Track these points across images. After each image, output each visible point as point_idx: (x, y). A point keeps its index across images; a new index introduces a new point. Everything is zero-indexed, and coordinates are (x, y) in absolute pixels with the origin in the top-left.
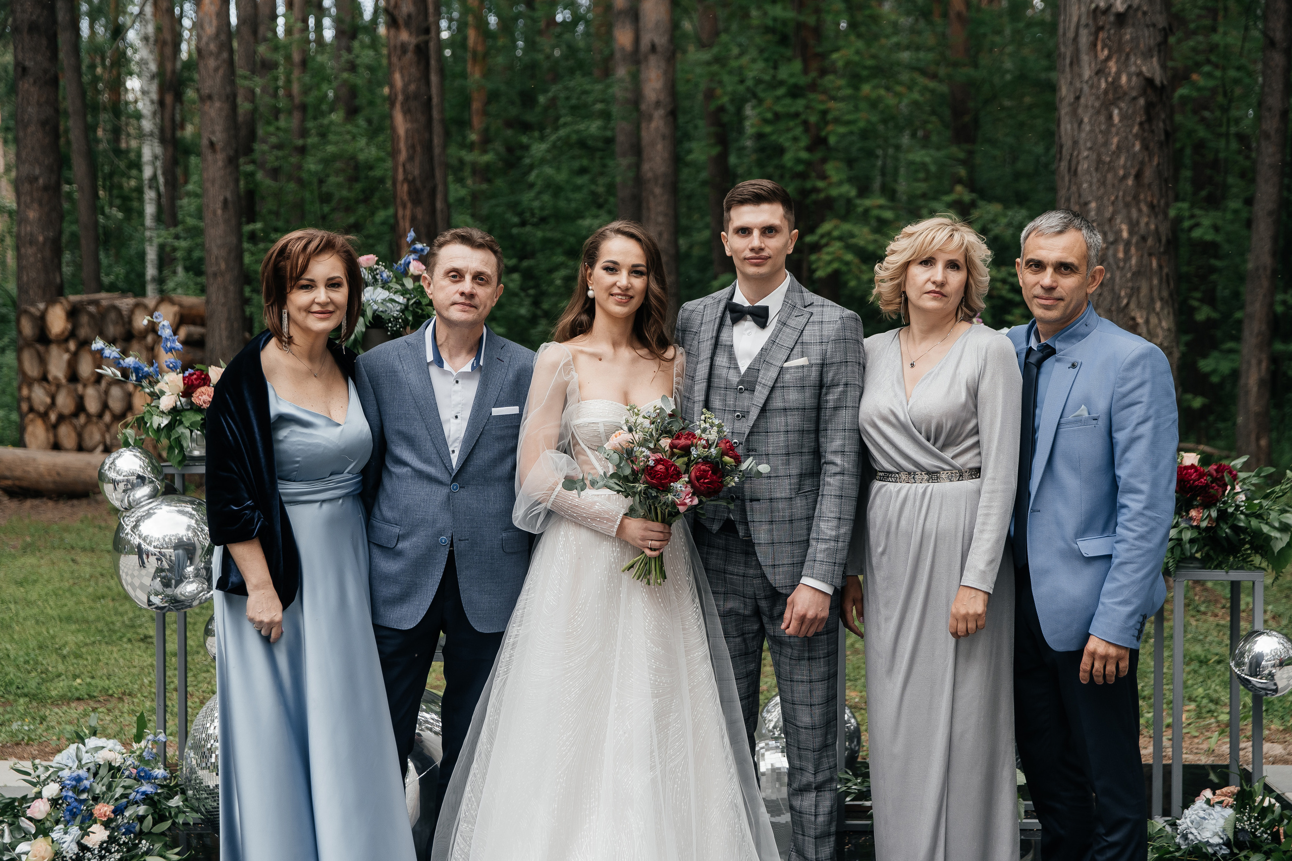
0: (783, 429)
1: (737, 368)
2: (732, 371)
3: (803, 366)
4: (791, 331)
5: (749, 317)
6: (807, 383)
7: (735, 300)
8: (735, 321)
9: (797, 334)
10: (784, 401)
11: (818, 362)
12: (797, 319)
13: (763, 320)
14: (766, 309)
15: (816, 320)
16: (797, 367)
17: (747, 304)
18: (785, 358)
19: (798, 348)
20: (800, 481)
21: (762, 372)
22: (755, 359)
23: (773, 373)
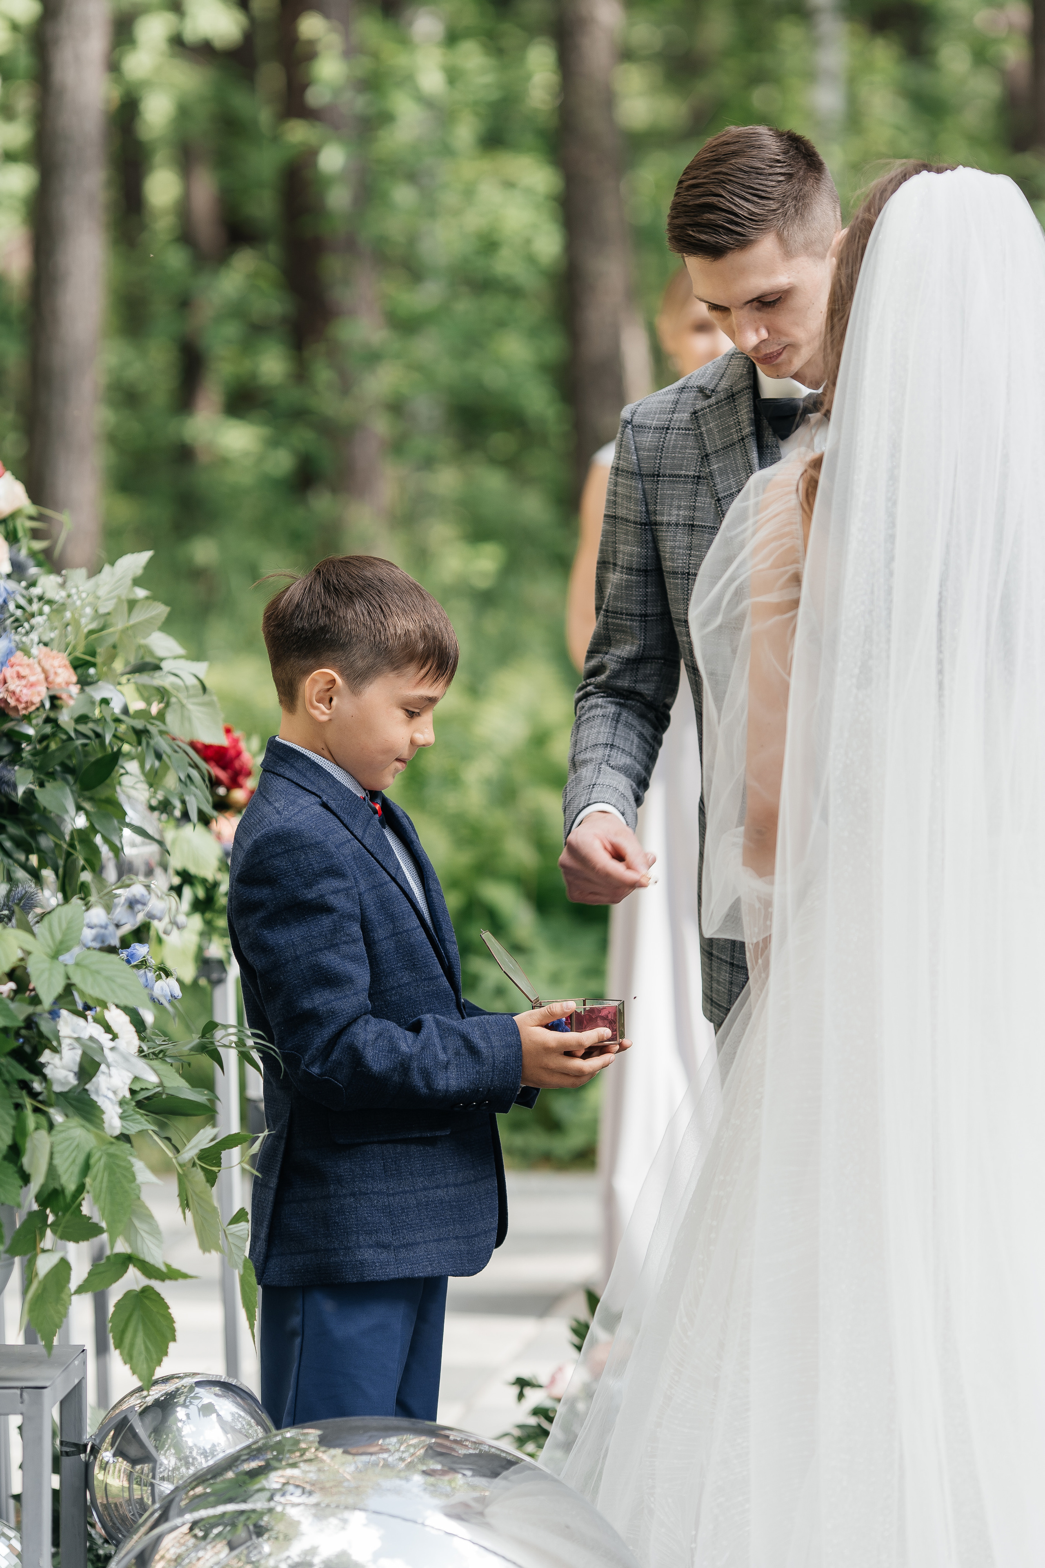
8: (784, 433)
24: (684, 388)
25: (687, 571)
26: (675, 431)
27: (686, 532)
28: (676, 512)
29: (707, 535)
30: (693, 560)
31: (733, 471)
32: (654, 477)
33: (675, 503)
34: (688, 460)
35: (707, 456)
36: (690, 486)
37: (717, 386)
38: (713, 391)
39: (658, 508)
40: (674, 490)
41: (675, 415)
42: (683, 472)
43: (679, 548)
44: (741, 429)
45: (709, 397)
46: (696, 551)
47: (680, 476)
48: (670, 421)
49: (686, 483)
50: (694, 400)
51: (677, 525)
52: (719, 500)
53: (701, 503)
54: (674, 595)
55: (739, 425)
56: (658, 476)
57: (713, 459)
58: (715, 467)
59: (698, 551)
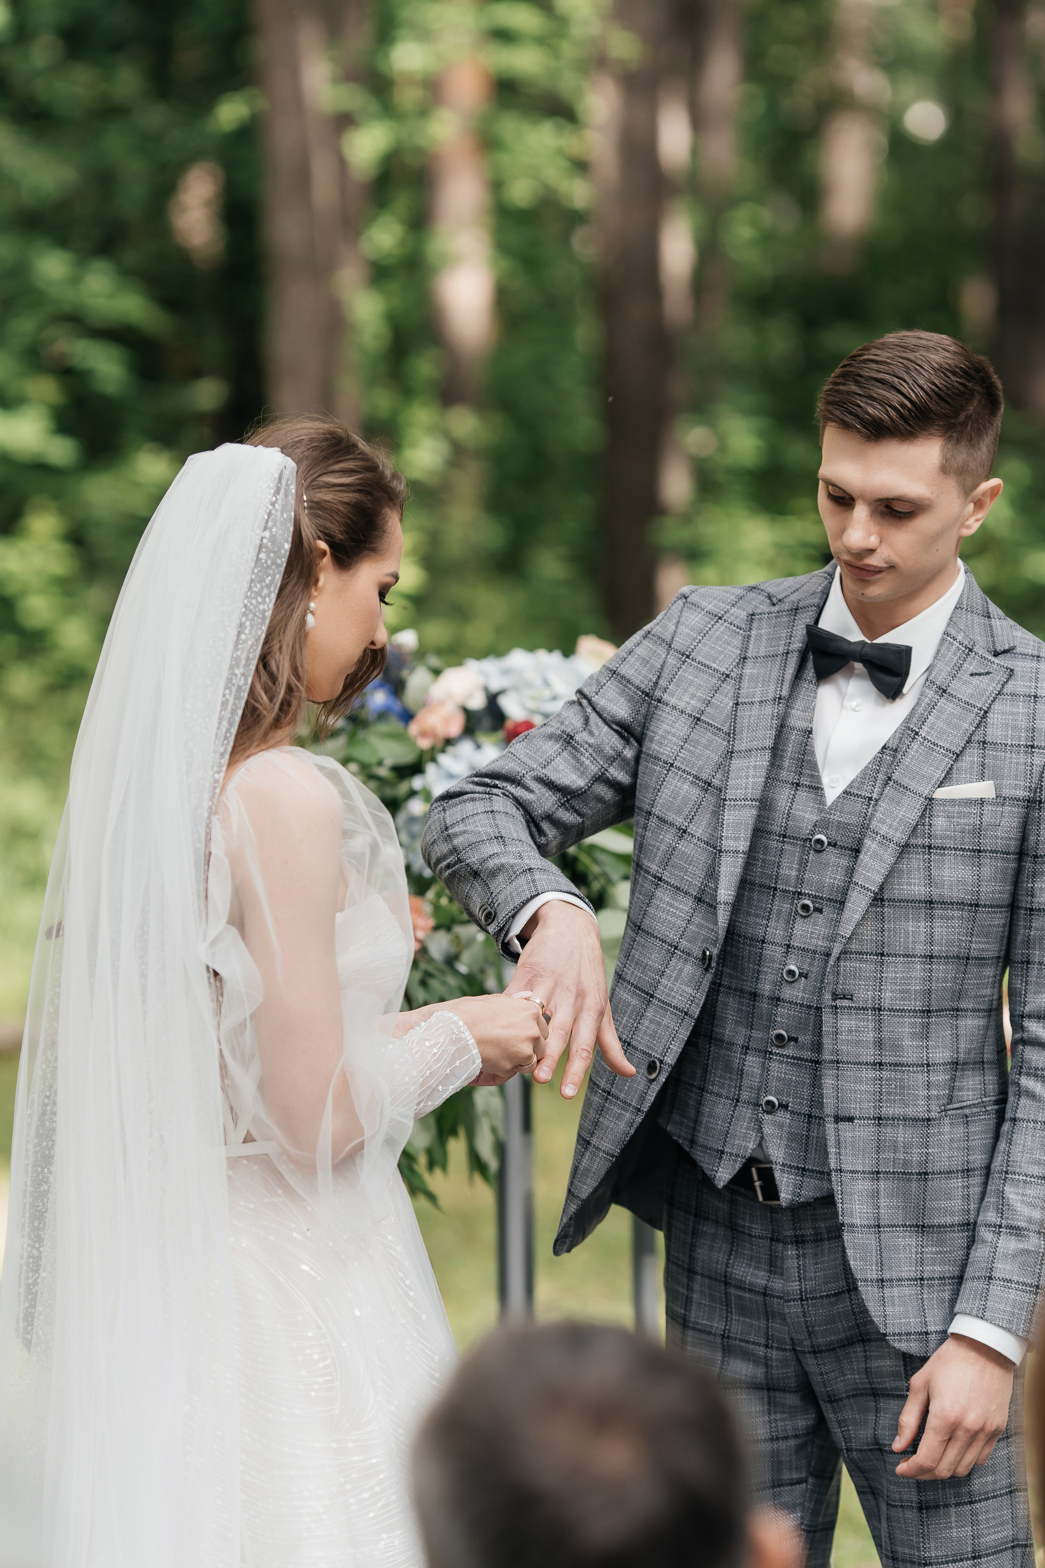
0: (920, 949)
1: (817, 789)
2: (802, 794)
3: (982, 802)
4: (957, 711)
5: (858, 666)
6: (987, 843)
7: (826, 624)
8: (823, 675)
9: (972, 718)
10: (930, 880)
11: (1021, 793)
12: (976, 680)
13: (895, 680)
14: (904, 654)
15: (1021, 690)
16: (968, 802)
17: (855, 635)
18: (939, 775)
19: (972, 756)
20: (953, 1079)
21: (883, 805)
22: (864, 773)
23: (909, 811)
24: (755, 588)
25: (672, 762)
26: (726, 624)
27: (689, 723)
28: (688, 699)
29: (709, 734)
30: (684, 754)
31: (764, 681)
32: (683, 655)
33: (691, 690)
34: (725, 656)
35: (745, 658)
36: (714, 681)
37: (786, 597)
38: (780, 601)
39: (670, 687)
40: (696, 677)
41: (734, 609)
42: (714, 665)
43: (674, 735)
44: (790, 643)
45: (774, 605)
46: (691, 745)
47: (709, 667)
48: (726, 612)
49: (712, 676)
50: (760, 603)
51: (682, 712)
52: (737, 704)
53: (718, 701)
54: (646, 781)
55: (790, 639)
56: (688, 657)
57: (749, 663)
58: (748, 671)
59: (693, 746)
